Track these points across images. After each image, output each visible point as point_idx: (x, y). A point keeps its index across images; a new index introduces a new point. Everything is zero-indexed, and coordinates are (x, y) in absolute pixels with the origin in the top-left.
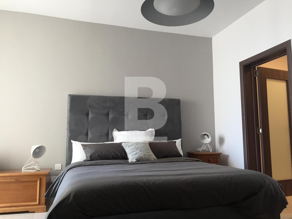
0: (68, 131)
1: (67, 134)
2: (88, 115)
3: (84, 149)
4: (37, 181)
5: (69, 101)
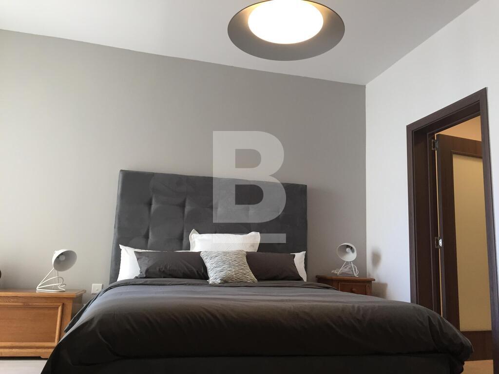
0: (116, 230)
2: (150, 204)
3: (138, 259)
4: (58, 308)
5: (121, 180)
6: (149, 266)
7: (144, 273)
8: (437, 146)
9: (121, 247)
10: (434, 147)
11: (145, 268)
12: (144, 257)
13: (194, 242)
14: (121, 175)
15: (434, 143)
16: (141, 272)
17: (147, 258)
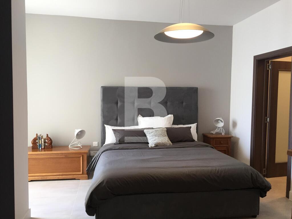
0: (102, 117)
1: (101, 119)
2: (117, 103)
3: (114, 133)
4: (80, 157)
5: (102, 92)
6: (120, 138)
7: (118, 141)
8: (270, 67)
9: (105, 125)
10: (269, 68)
11: (118, 139)
12: (117, 133)
13: (140, 122)
14: (102, 89)
15: (269, 66)
16: (117, 141)
17: (118, 133)
